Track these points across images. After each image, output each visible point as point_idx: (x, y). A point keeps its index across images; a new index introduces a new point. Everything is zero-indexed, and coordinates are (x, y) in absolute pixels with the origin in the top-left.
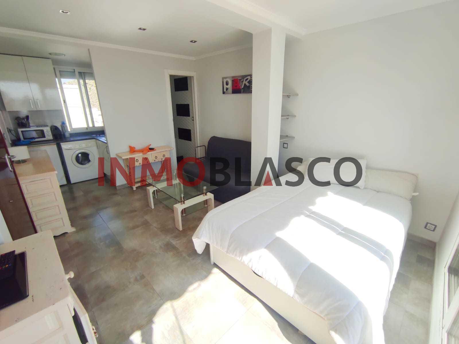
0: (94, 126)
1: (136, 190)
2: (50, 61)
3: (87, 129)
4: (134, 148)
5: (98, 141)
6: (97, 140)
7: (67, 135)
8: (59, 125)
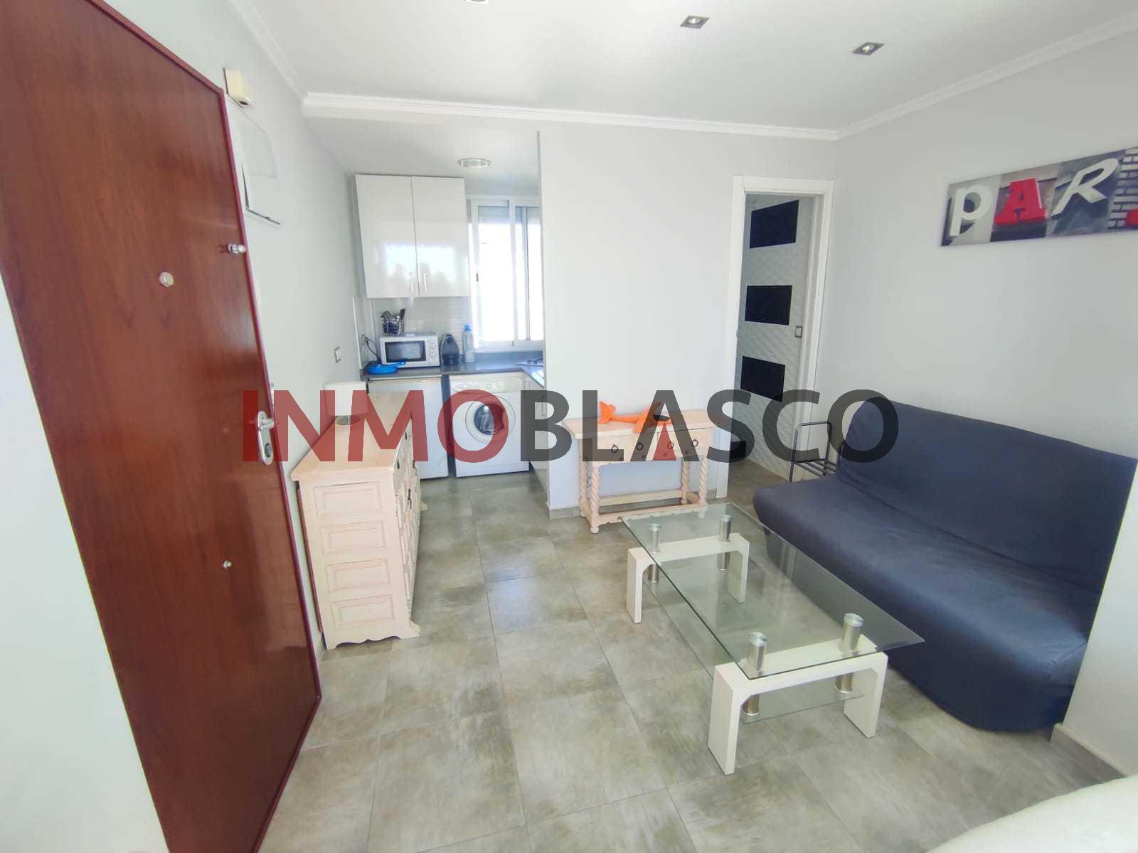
0: (528, 339)
1: (599, 531)
2: (460, 185)
3: (513, 345)
4: (613, 407)
5: (528, 379)
6: (526, 376)
7: (470, 357)
8: (457, 334)
